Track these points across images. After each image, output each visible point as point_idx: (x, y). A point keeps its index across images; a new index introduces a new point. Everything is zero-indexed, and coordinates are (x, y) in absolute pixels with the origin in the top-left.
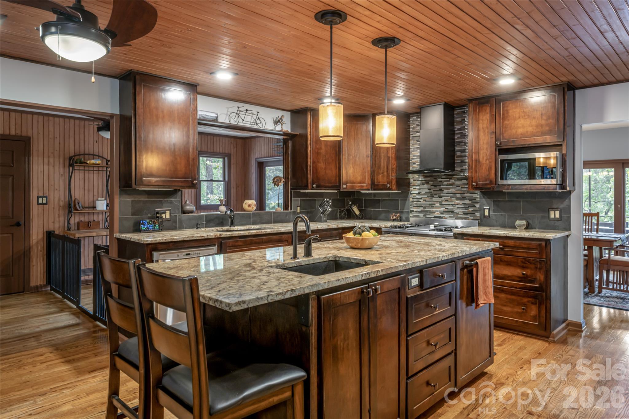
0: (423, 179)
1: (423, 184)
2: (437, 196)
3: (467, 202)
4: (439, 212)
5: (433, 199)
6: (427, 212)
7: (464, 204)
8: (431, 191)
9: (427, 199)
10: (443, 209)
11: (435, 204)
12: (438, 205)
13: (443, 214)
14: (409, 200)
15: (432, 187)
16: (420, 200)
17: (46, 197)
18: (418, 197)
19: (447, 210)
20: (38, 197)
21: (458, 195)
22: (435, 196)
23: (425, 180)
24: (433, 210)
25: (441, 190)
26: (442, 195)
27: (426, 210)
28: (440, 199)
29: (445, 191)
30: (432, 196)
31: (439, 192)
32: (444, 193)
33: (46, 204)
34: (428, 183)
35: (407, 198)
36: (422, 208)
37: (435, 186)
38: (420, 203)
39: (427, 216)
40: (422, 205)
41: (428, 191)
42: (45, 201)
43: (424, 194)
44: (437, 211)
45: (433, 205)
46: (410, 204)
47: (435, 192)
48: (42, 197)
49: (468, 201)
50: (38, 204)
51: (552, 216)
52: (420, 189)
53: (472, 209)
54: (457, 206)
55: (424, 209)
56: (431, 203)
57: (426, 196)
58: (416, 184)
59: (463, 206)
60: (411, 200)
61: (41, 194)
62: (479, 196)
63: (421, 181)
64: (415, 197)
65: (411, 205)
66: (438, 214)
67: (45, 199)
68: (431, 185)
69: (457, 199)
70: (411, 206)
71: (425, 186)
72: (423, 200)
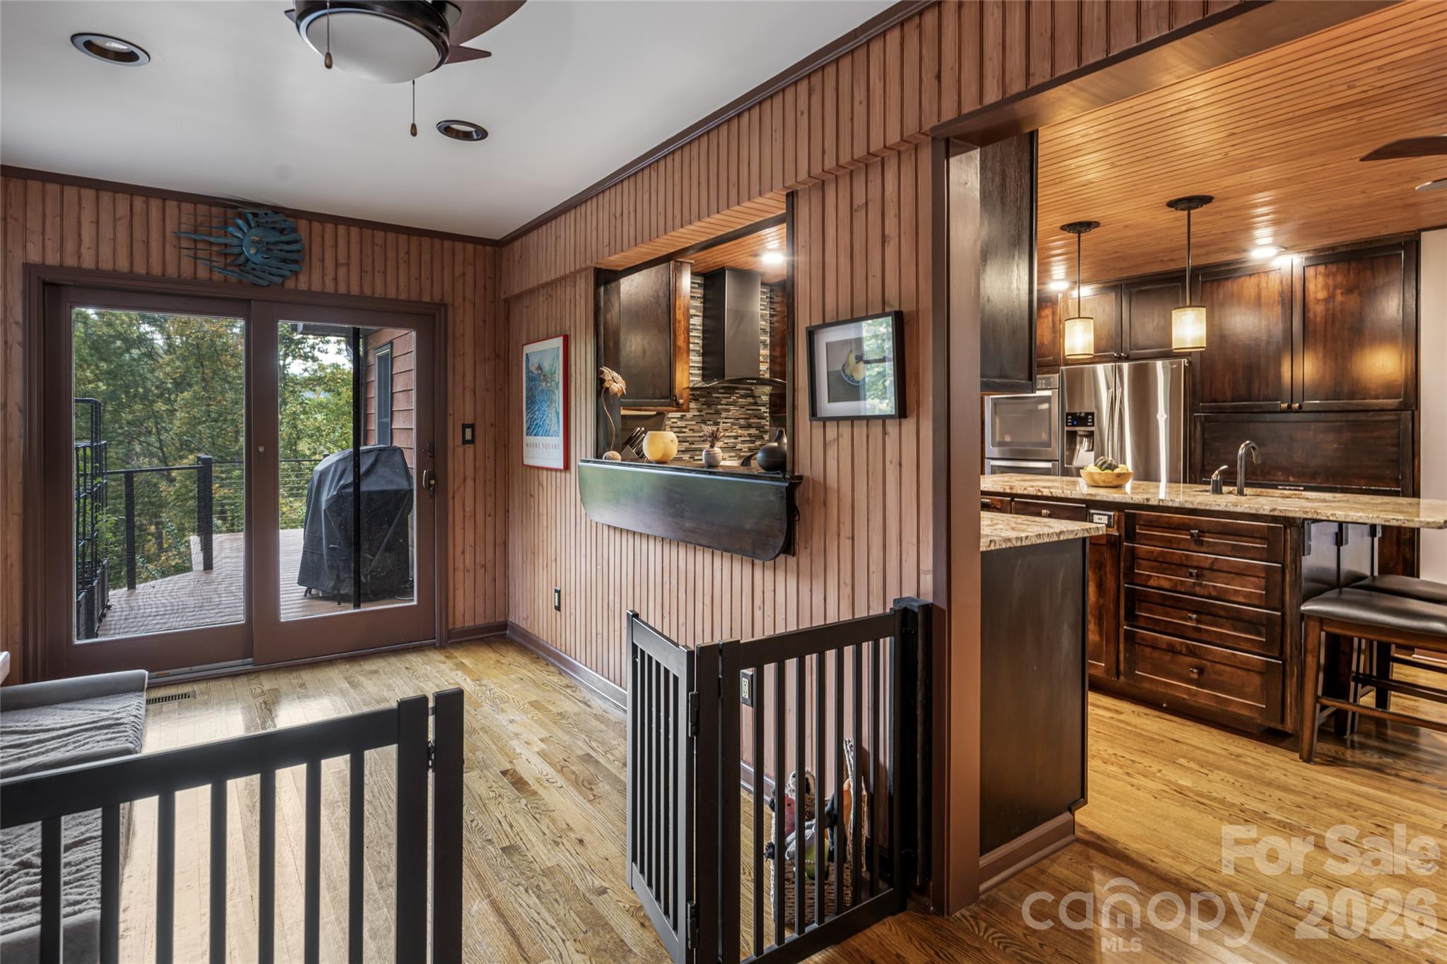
2: (711, 423)
3: (753, 431)
6: (695, 450)
7: (750, 435)
8: (702, 414)
9: (696, 428)
15: (704, 407)
16: (684, 430)
18: (680, 424)
19: (726, 445)
21: (742, 422)
22: (708, 423)
25: (718, 413)
26: (718, 420)
27: (693, 446)
29: (724, 414)
30: (704, 422)
31: (715, 416)
32: (722, 418)
34: (698, 400)
36: (687, 444)
37: (709, 405)
38: (683, 435)
39: (696, 458)
40: (688, 439)
41: (698, 414)
43: (691, 420)
47: (709, 416)
49: (754, 429)
53: (760, 443)
54: (740, 439)
57: (694, 423)
59: (748, 439)
62: (768, 423)
64: (675, 425)
68: (703, 404)
69: (741, 427)
72: (690, 430)
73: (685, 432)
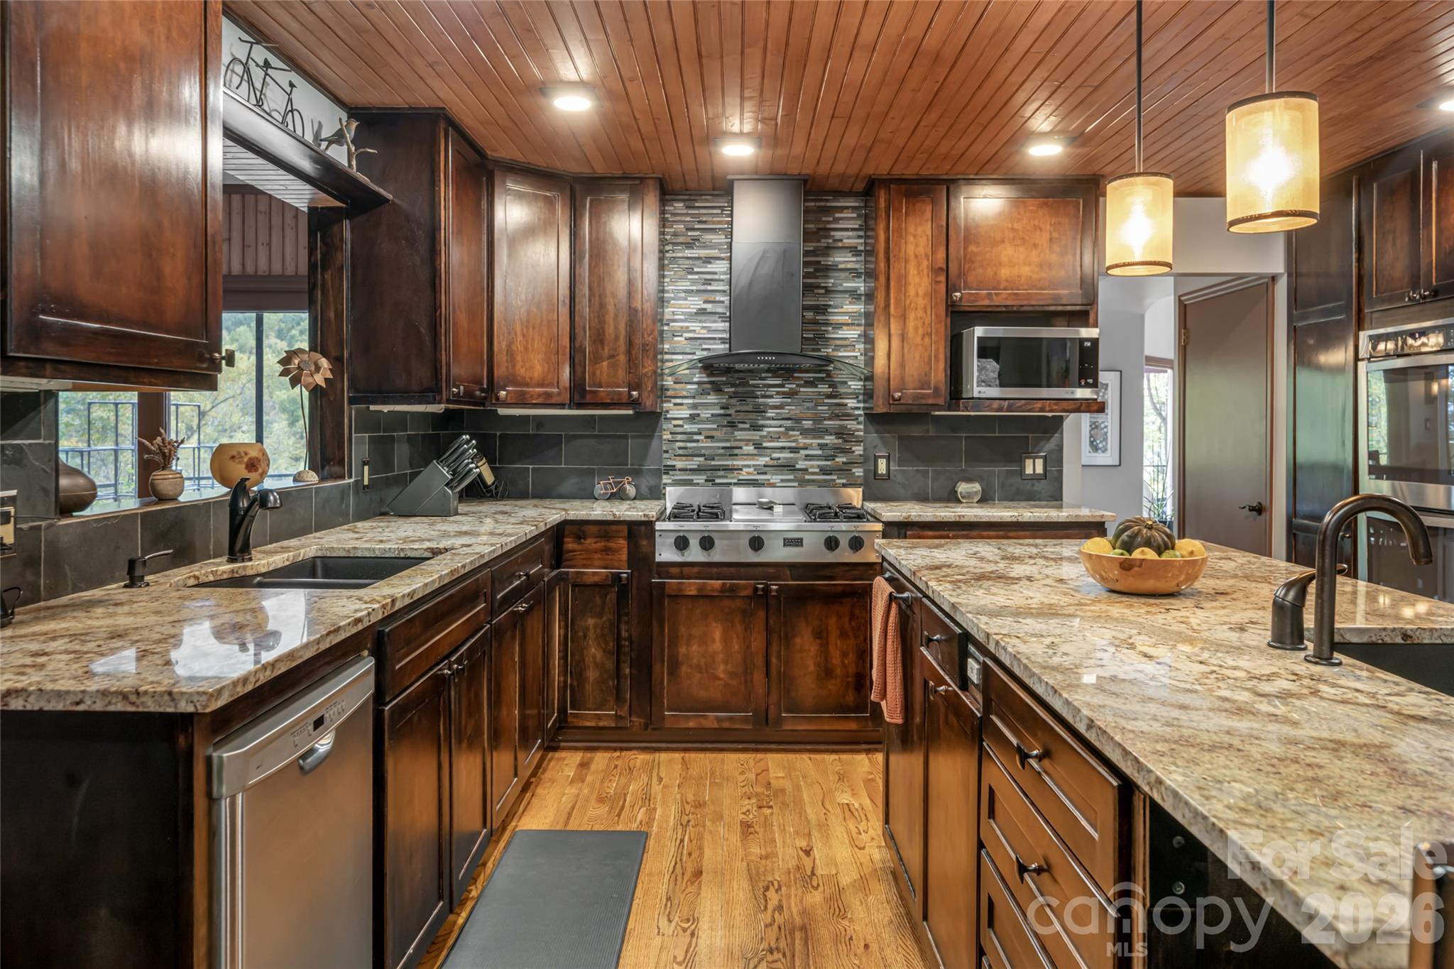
0: (706, 379)
1: (704, 393)
2: (747, 426)
3: (830, 440)
4: (751, 470)
5: (736, 433)
6: (717, 469)
7: (821, 446)
8: (728, 412)
9: (717, 434)
10: (763, 461)
11: (741, 448)
12: (750, 449)
13: (765, 473)
14: (661, 437)
15: (733, 401)
16: (696, 437)
18: (688, 427)
19: (775, 463)
21: (807, 424)
22: (741, 426)
23: (710, 383)
24: (735, 463)
25: (760, 410)
26: (761, 422)
27: (713, 463)
28: (755, 435)
29: (771, 413)
30: (732, 425)
31: (753, 416)
32: (769, 419)
34: (721, 390)
35: (654, 430)
36: (702, 459)
37: (742, 397)
38: (694, 445)
39: (718, 481)
40: (703, 452)
41: (722, 412)
43: (707, 421)
44: (748, 466)
45: (736, 451)
46: (664, 448)
47: (742, 416)
49: (833, 437)
51: (1029, 470)
52: (695, 406)
53: (844, 460)
54: (803, 452)
55: (709, 462)
56: (728, 445)
57: (715, 426)
58: (685, 393)
59: (820, 452)
60: (667, 436)
62: (861, 427)
63: (698, 383)
64: (680, 430)
65: (666, 452)
66: (748, 473)
68: (731, 397)
69: (805, 432)
70: (665, 455)
71: (712, 398)
72: (706, 437)
73: (698, 441)
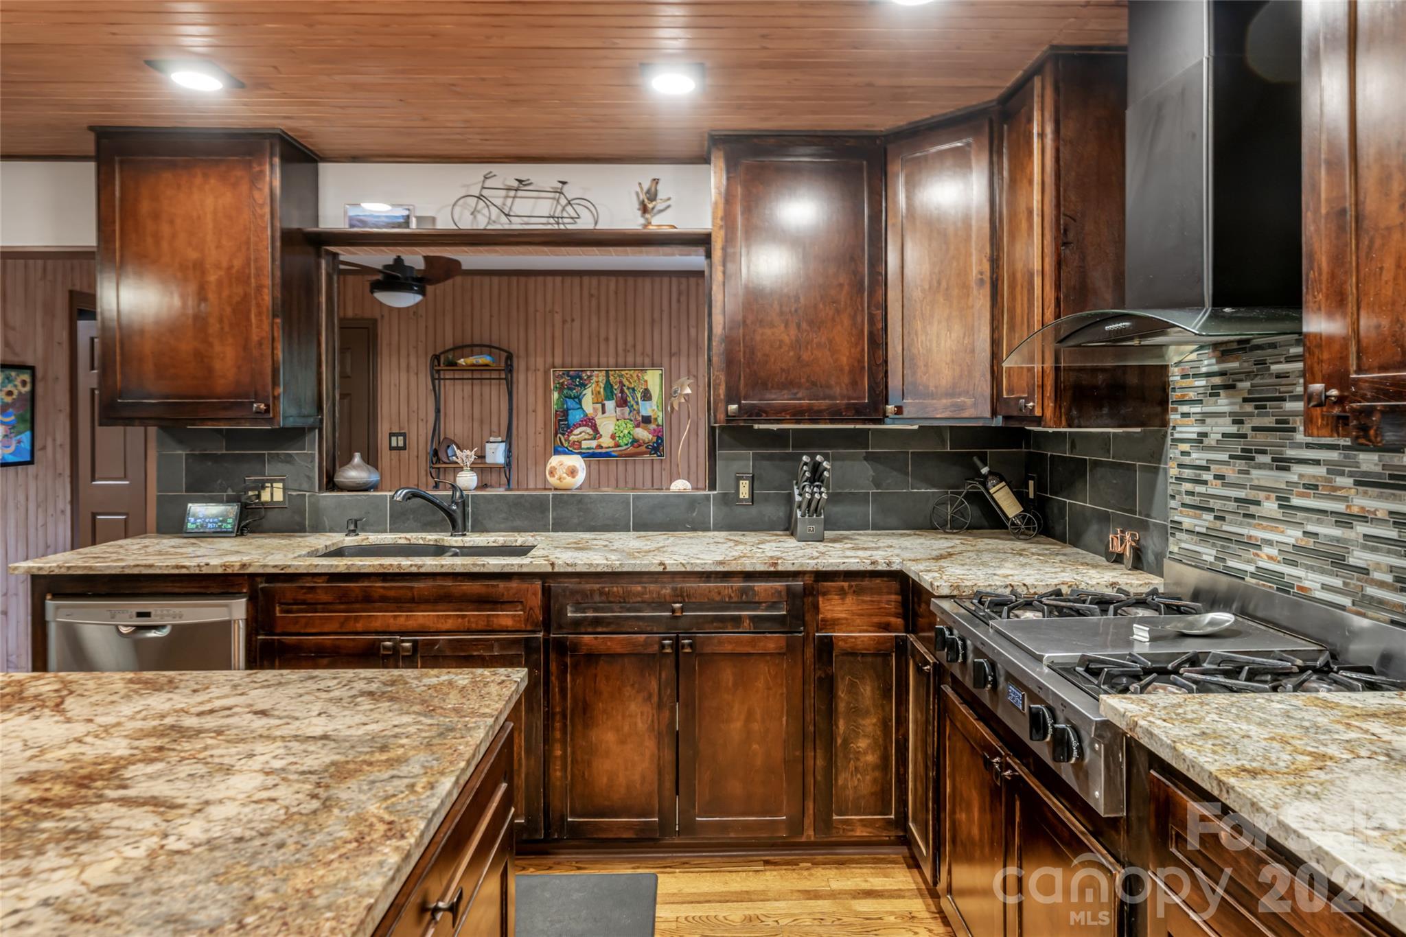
0: (1215, 368)
1: (1214, 392)
2: (1266, 459)
4: (1274, 552)
5: (1255, 473)
6: (1228, 539)
8: (1244, 430)
9: (1230, 472)
10: (1292, 535)
11: (1258, 503)
12: (1270, 507)
13: (1295, 564)
14: (1166, 471)
15: (1250, 408)
16: (1205, 476)
17: (404, 435)
18: (1196, 457)
19: (1310, 543)
20: (391, 435)
22: (1261, 459)
23: (1222, 374)
24: (1253, 533)
25: (1285, 428)
26: (1290, 453)
27: (1225, 528)
28: (1279, 479)
30: (1247, 456)
31: (1276, 438)
32: (1299, 446)
33: (404, 448)
34: (1232, 387)
35: (1159, 461)
36: (1209, 517)
37: (1259, 401)
38: (1200, 489)
40: (1213, 503)
41: (1233, 429)
42: (401, 444)
43: (1218, 447)
44: (1269, 543)
45: (1253, 509)
46: (1170, 492)
47: (1261, 437)
48: (397, 435)
50: (391, 448)
52: (1203, 418)
54: (1362, 529)
55: (1218, 523)
56: (1242, 494)
57: (1224, 456)
58: (1192, 395)
59: (1392, 533)
60: (1174, 471)
61: (395, 430)
63: (1209, 375)
64: (1186, 460)
65: (1173, 497)
66: (1270, 558)
67: (401, 438)
68: (1245, 400)
69: (1363, 483)
70: (1173, 504)
71: (1223, 404)
72: (1216, 477)
73: (1205, 483)
